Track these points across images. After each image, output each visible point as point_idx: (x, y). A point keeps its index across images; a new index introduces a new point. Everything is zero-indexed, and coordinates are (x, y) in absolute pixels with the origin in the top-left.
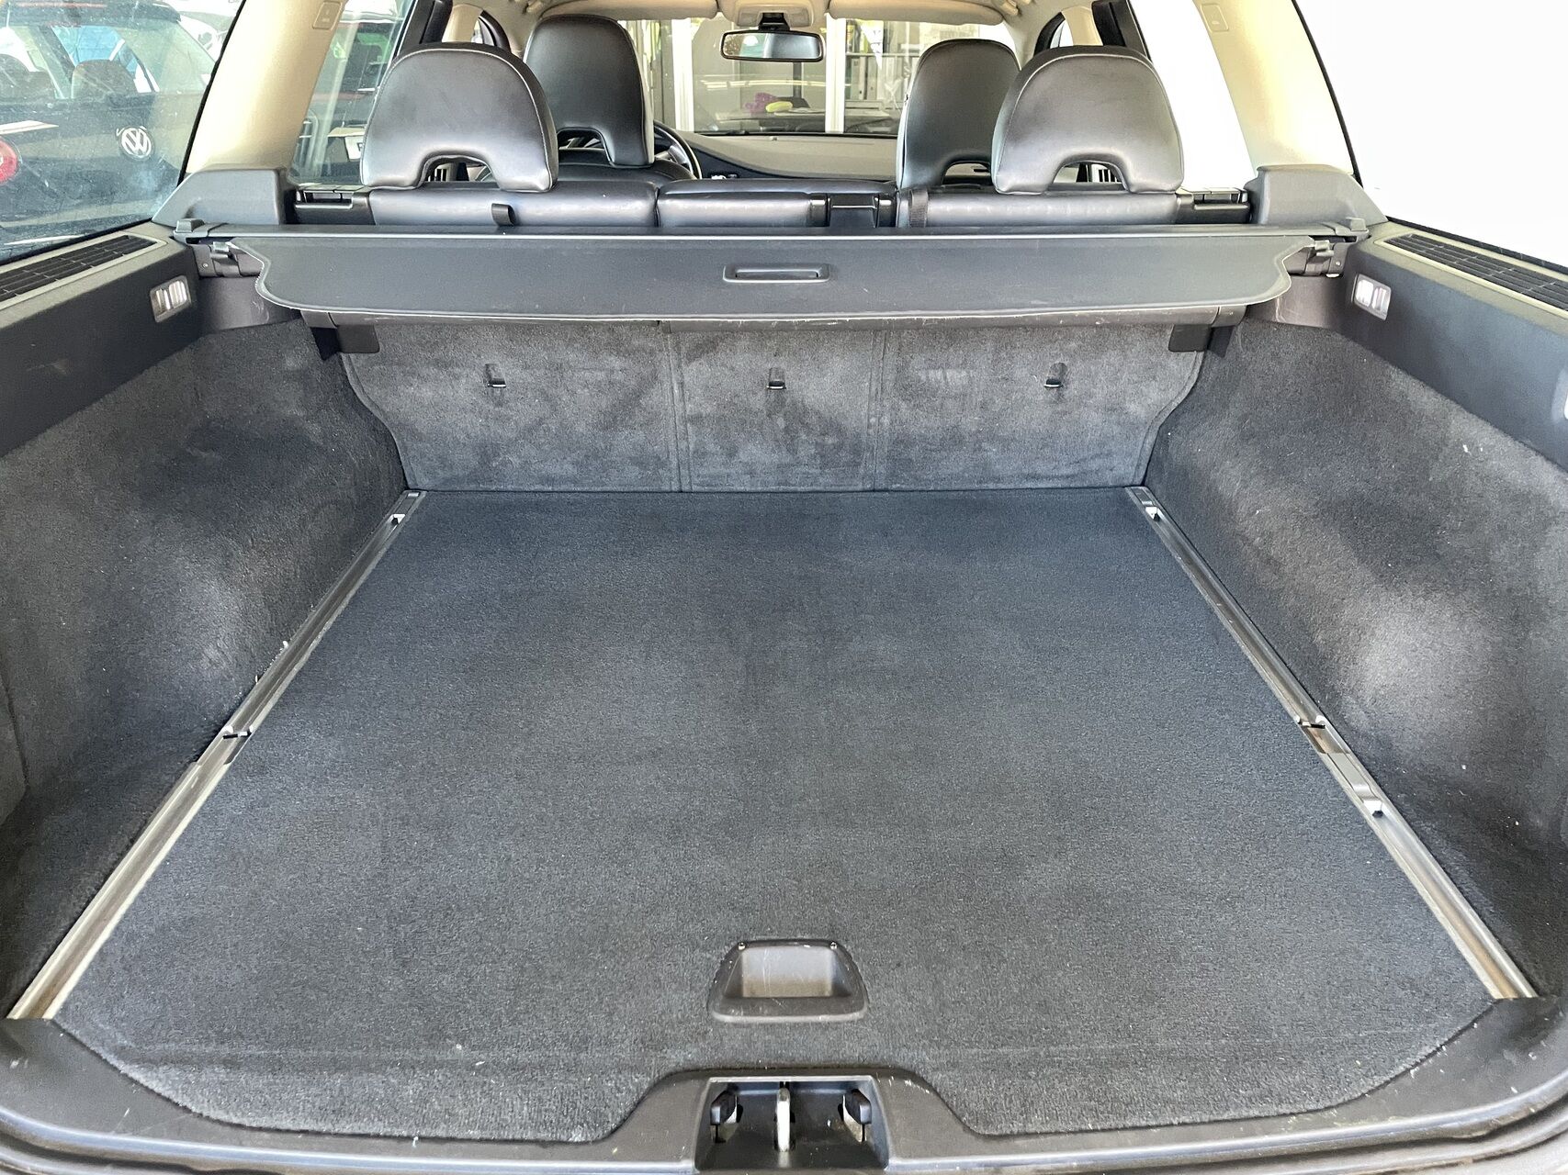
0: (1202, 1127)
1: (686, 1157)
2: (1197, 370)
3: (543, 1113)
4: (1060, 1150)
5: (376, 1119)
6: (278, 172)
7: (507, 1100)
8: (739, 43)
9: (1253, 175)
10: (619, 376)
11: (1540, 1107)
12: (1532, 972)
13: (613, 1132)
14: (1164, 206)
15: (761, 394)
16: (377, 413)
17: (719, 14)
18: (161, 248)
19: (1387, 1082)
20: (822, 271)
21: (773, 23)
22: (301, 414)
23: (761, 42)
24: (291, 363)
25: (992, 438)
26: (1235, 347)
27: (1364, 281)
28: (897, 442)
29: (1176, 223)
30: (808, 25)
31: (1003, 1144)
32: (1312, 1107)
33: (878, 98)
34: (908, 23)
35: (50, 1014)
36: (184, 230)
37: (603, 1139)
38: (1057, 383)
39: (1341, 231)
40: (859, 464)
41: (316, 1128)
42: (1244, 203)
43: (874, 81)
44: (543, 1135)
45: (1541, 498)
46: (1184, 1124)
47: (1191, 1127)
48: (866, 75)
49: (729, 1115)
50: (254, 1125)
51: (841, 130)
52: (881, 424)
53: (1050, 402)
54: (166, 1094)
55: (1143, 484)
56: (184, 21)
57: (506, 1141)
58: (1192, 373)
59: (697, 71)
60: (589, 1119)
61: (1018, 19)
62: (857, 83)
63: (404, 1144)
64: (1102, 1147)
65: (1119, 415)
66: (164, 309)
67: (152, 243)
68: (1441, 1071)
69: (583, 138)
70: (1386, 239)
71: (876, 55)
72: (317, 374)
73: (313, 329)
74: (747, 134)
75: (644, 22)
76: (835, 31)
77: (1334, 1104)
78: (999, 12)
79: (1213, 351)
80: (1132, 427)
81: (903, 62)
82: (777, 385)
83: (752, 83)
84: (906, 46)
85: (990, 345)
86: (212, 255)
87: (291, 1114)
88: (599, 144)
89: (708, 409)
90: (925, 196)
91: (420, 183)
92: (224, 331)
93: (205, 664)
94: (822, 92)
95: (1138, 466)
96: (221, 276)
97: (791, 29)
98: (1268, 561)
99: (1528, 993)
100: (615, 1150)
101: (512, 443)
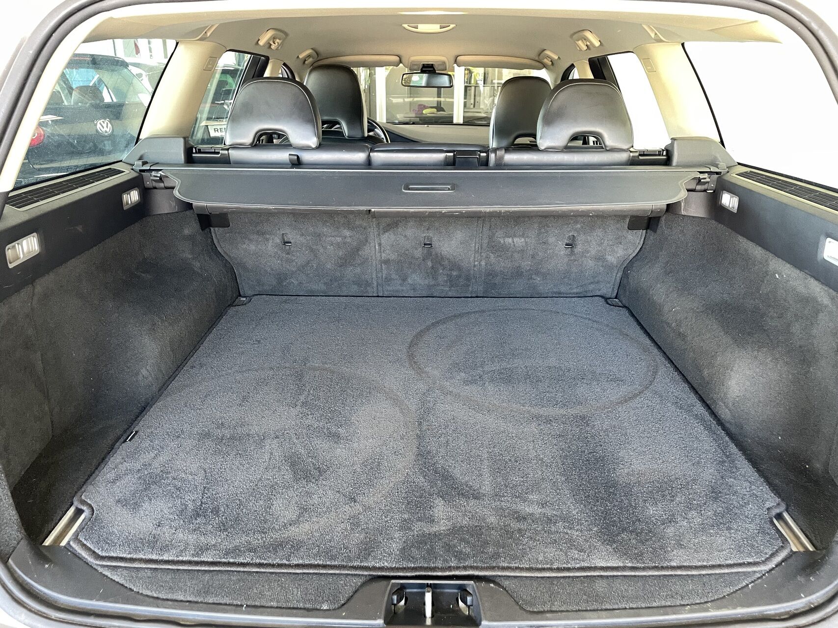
0: (641, 610)
1: (379, 618)
2: (643, 239)
3: (308, 595)
4: (568, 619)
5: (225, 596)
6: (185, 138)
7: (290, 588)
8: (410, 79)
9: (669, 142)
10: (349, 240)
11: (816, 604)
12: (813, 539)
13: (343, 605)
14: (624, 157)
15: (420, 249)
16: (227, 258)
17: (401, 65)
18: (127, 174)
19: (737, 590)
20: (451, 187)
21: (428, 69)
22: (190, 256)
23: (421, 78)
24: (187, 232)
25: (537, 273)
26: (661, 227)
27: (726, 194)
28: (489, 274)
29: (630, 165)
30: (446, 70)
31: (539, 616)
32: (698, 601)
33: (481, 107)
34: (497, 69)
35: (63, 543)
36: (138, 166)
37: (338, 608)
38: (571, 245)
39: (713, 169)
40: (469, 285)
41: (195, 600)
42: (664, 156)
43: (479, 98)
44: (308, 606)
45: (815, 300)
46: (632, 608)
47: (635, 610)
48: (475, 96)
49: (401, 600)
50: (165, 598)
51: (461, 122)
52: (480, 265)
53: (567, 255)
54: (121, 582)
55: (616, 298)
56: (130, 67)
57: (290, 608)
58: (640, 241)
59: (388, 94)
60: (331, 598)
61: (551, 67)
62: (470, 99)
63: (239, 608)
64: (590, 618)
65: (603, 262)
66: (127, 203)
67: (123, 172)
68: (765, 585)
69: (331, 125)
70: (737, 173)
71: (480, 86)
72: (199, 238)
73: (198, 215)
74: (413, 124)
75: (361, 68)
76: (459, 74)
77: (709, 600)
78: (541, 63)
79: (651, 230)
80: (610, 267)
81: (494, 89)
82: (428, 245)
83: (416, 99)
84: (496, 81)
85: (536, 226)
86: (151, 178)
87: (183, 593)
88: (340, 128)
89: (393, 257)
90: (503, 151)
91: (254, 144)
92: (154, 215)
93: (140, 377)
94: (452, 104)
95: (613, 288)
96: (155, 188)
97: (437, 72)
98: (679, 335)
99: (811, 548)
100: (344, 614)
101: (293, 273)
